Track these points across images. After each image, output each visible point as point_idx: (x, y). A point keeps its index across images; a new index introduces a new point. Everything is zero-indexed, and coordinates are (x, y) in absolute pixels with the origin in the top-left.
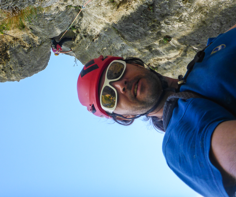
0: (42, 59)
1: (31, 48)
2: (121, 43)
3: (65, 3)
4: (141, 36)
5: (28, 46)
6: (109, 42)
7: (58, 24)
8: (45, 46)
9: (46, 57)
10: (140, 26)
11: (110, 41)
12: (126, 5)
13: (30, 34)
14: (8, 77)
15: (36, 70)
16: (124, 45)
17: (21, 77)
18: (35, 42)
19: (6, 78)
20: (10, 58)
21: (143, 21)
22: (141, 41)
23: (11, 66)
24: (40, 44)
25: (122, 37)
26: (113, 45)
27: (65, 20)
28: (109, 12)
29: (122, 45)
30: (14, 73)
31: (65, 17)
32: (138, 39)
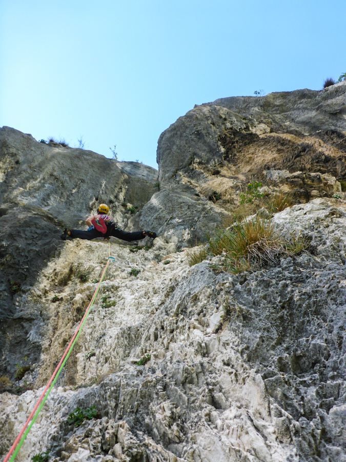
0: (169, 149)
1: (190, 164)
2: (50, 207)
3: (156, 252)
4: (19, 232)
5: (194, 165)
6: (71, 203)
7: (160, 214)
8: (168, 171)
9: (163, 154)
10: (24, 249)
11: (70, 205)
12: (59, 277)
13: (197, 185)
14: (215, 109)
15: (175, 129)
16: (45, 205)
17: (195, 113)
18: (185, 175)
19: (218, 107)
20: (219, 140)
21: (22, 260)
22: (16, 221)
23: (213, 128)
24: (176, 173)
25: (52, 219)
26: (63, 200)
27: (150, 223)
28: (84, 256)
29: (49, 205)
30: (207, 118)
31: (151, 227)
32: (23, 224)
